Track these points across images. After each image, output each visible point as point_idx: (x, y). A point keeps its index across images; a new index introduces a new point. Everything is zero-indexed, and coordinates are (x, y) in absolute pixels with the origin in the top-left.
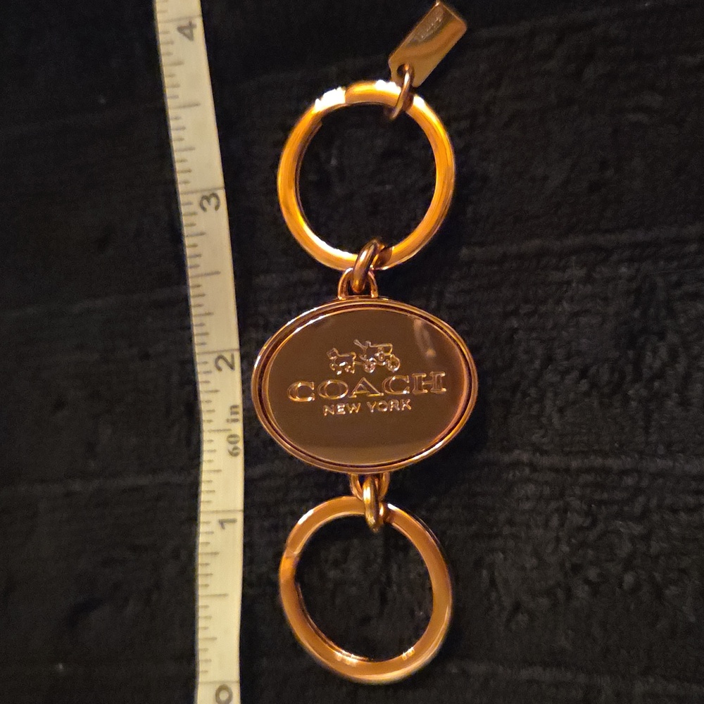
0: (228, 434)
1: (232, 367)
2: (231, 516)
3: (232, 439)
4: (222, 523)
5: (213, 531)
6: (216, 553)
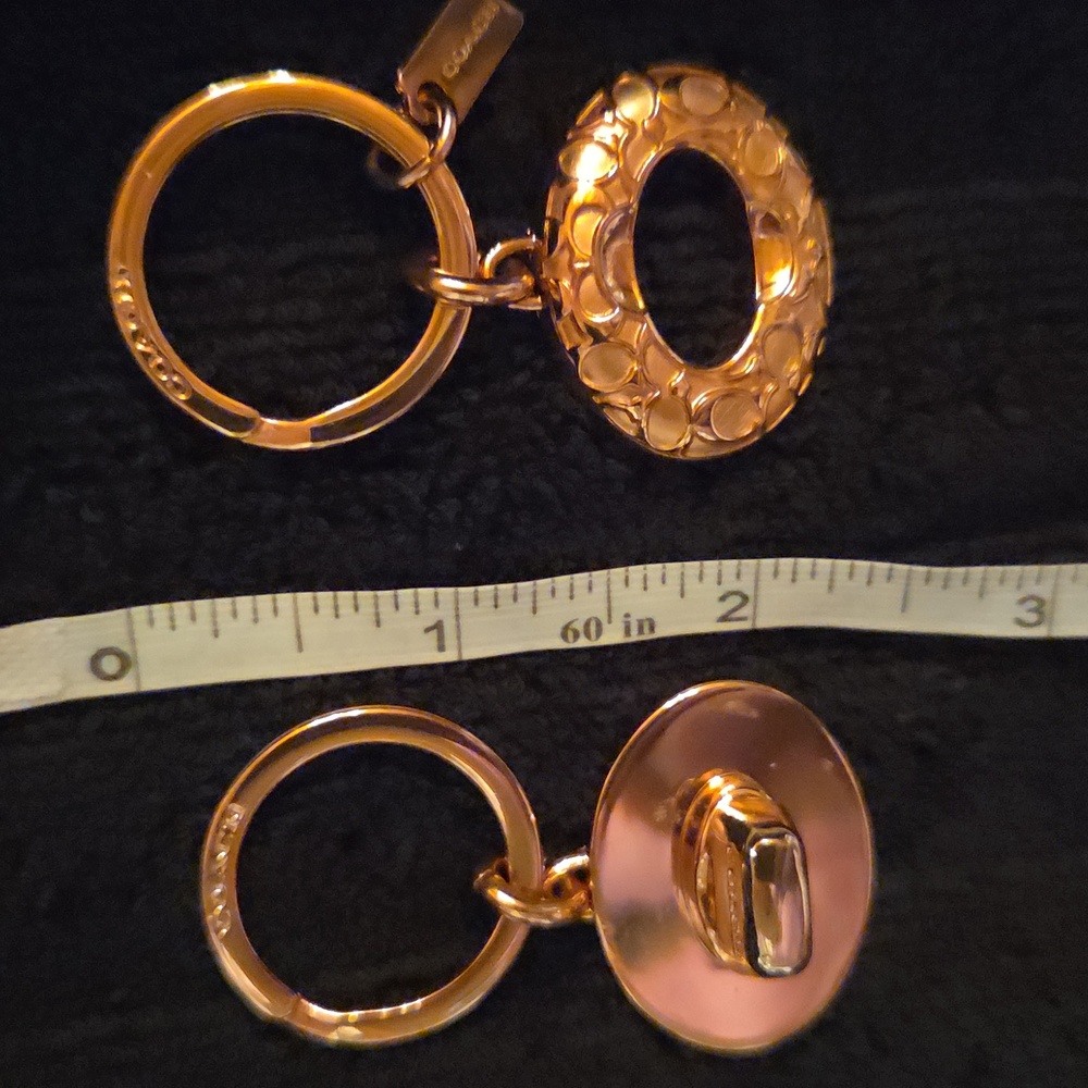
0: (604, 618)
1: (724, 619)
2: (450, 640)
3: (593, 628)
4: (438, 627)
5: (421, 615)
6: (378, 623)
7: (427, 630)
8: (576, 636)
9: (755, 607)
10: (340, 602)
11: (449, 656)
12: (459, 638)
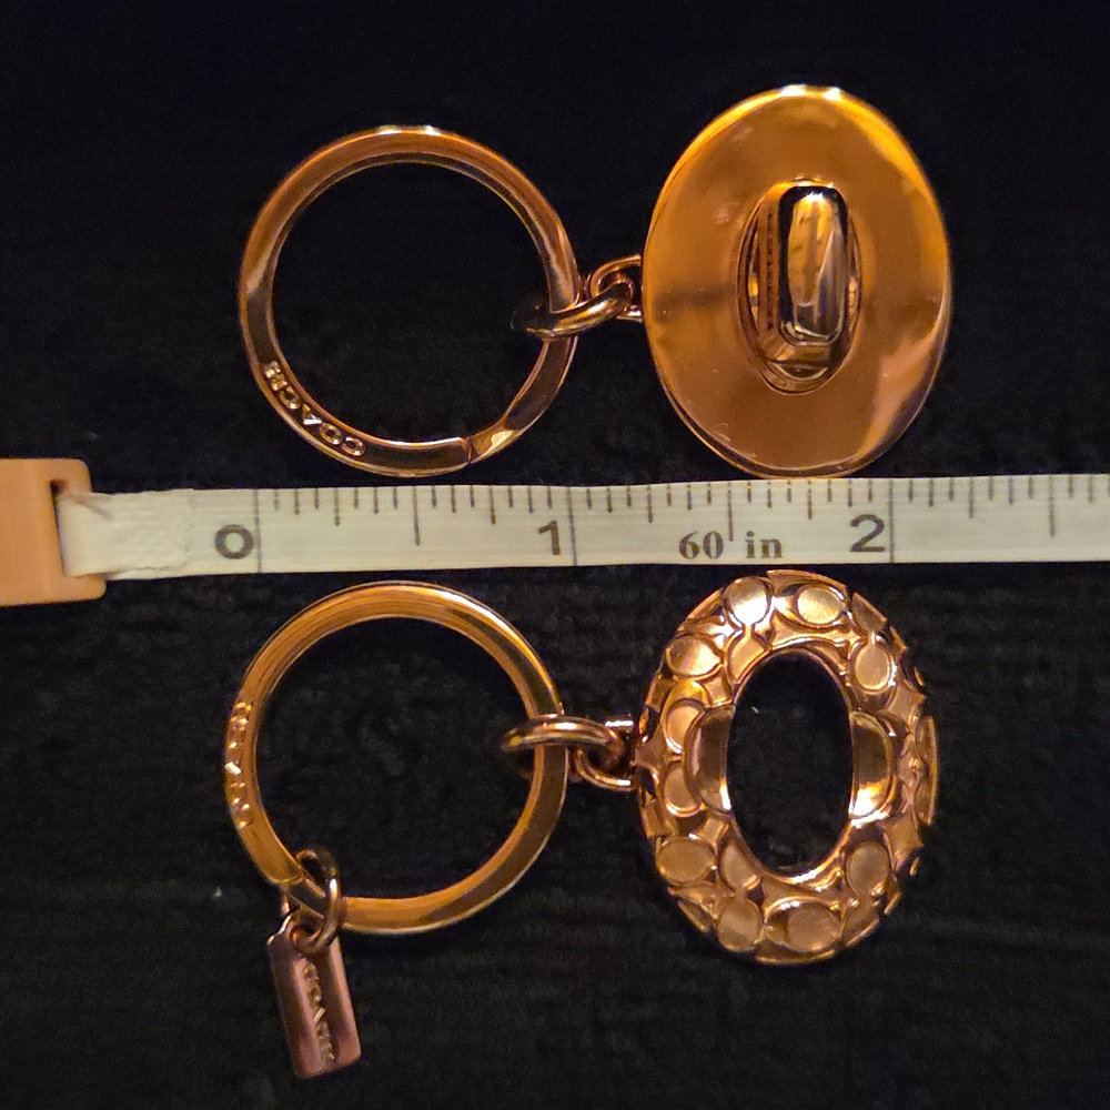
0: (724, 534)
1: (857, 548)
2: (564, 543)
3: (713, 543)
4: (552, 528)
5: (535, 513)
6: (493, 520)
7: (542, 530)
8: (696, 551)
9: (892, 534)
10: (457, 496)
11: (564, 560)
12: (573, 541)
